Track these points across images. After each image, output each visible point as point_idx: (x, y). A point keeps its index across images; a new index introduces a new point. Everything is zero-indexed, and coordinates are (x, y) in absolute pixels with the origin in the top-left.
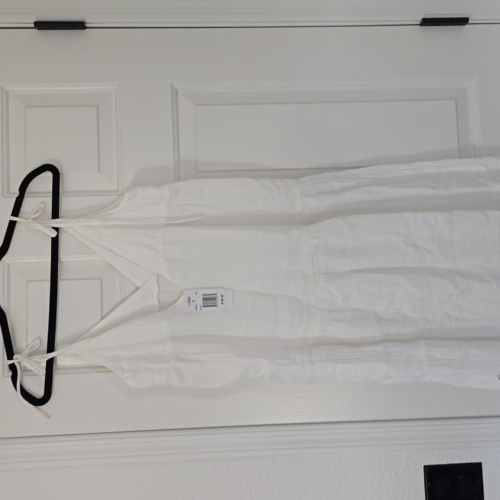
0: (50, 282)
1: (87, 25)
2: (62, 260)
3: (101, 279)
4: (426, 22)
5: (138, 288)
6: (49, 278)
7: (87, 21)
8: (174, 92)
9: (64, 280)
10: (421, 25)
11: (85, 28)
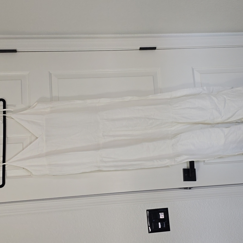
0: (3, 145)
1: (17, 51)
2: (8, 136)
3: (23, 143)
4: (141, 49)
5: (37, 138)
6: (3, 143)
7: (17, 49)
8: (50, 74)
9: (8, 144)
10: (140, 50)
11: (17, 52)
